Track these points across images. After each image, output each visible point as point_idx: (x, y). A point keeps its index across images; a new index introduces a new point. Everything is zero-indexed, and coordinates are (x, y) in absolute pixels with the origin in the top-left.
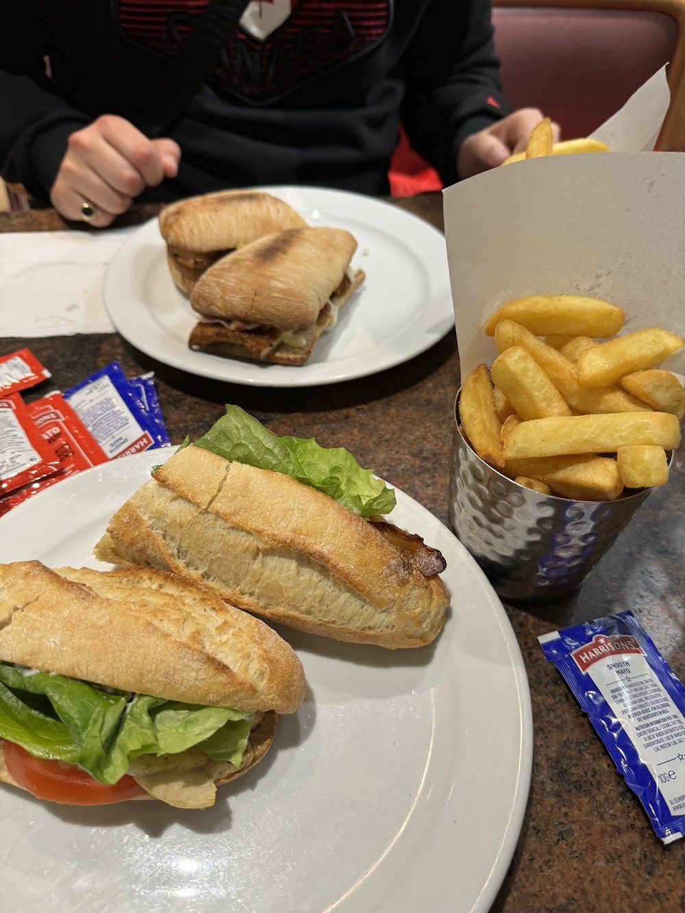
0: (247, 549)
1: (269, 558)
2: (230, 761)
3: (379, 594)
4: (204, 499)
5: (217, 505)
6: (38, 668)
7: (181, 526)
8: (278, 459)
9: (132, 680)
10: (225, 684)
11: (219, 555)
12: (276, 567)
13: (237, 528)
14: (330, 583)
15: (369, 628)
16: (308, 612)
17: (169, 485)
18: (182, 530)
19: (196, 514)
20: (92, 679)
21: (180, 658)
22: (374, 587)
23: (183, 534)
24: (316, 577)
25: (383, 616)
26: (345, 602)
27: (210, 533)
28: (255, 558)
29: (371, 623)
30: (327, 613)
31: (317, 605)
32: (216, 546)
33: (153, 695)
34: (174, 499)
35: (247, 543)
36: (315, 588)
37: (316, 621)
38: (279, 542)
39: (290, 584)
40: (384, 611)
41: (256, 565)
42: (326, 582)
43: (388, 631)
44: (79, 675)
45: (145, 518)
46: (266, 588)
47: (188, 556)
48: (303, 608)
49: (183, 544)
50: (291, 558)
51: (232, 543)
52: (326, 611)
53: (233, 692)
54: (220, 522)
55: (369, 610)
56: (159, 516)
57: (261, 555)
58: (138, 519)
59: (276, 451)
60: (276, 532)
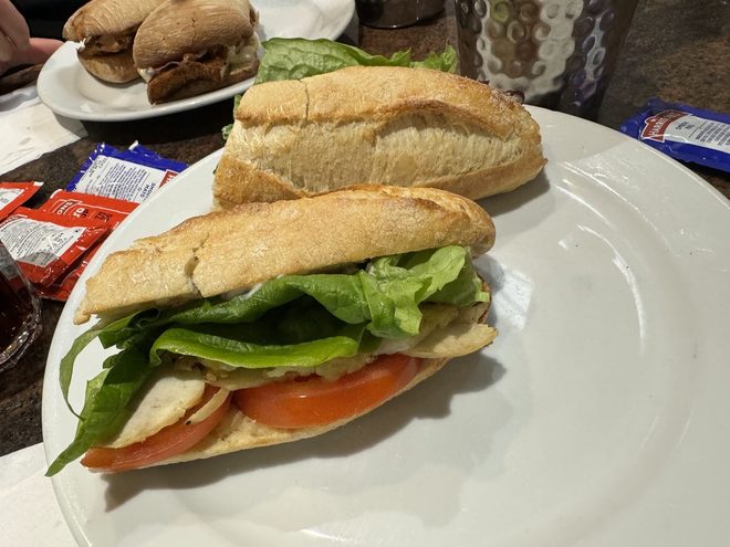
0: (364, 137)
1: (387, 137)
2: (477, 300)
3: (499, 121)
4: (299, 110)
5: (316, 110)
6: (260, 280)
7: (288, 150)
8: (340, 60)
9: (363, 246)
10: (443, 219)
11: (337, 161)
12: (397, 142)
13: (345, 121)
14: (454, 133)
15: (504, 160)
16: (445, 172)
17: (256, 118)
18: (291, 154)
19: (298, 129)
20: (322, 262)
21: (391, 210)
22: (492, 117)
23: (293, 159)
24: (439, 133)
25: (509, 144)
26: (474, 143)
27: (319, 142)
28: (374, 144)
29: (503, 154)
30: (462, 164)
31: (451, 157)
32: (332, 152)
33: (387, 253)
34: (268, 130)
35: (362, 131)
36: (443, 142)
37: (454, 177)
38: (394, 109)
39: (419, 150)
40: (507, 140)
41: (378, 151)
42: (449, 134)
43: (519, 156)
44: (307, 266)
45: (249, 162)
46: (396, 170)
47: (306, 181)
48: (440, 169)
49: (297, 171)
50: (407, 127)
51: (345, 139)
52: (461, 161)
53: (453, 224)
54: (326, 125)
55: (496, 142)
56: (260, 154)
57: (378, 138)
58: (241, 168)
59: (334, 53)
60: (385, 104)
